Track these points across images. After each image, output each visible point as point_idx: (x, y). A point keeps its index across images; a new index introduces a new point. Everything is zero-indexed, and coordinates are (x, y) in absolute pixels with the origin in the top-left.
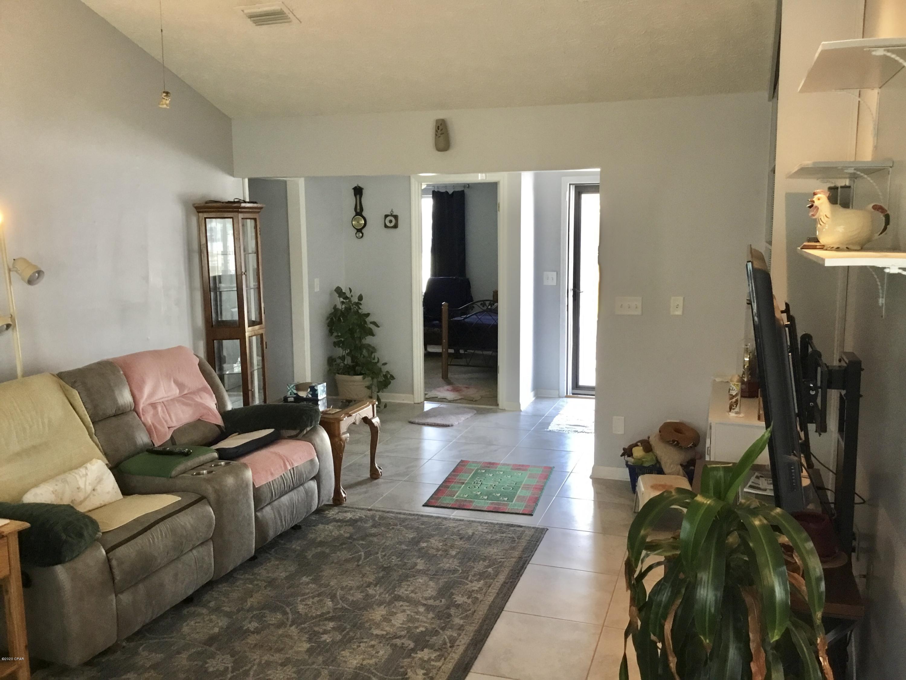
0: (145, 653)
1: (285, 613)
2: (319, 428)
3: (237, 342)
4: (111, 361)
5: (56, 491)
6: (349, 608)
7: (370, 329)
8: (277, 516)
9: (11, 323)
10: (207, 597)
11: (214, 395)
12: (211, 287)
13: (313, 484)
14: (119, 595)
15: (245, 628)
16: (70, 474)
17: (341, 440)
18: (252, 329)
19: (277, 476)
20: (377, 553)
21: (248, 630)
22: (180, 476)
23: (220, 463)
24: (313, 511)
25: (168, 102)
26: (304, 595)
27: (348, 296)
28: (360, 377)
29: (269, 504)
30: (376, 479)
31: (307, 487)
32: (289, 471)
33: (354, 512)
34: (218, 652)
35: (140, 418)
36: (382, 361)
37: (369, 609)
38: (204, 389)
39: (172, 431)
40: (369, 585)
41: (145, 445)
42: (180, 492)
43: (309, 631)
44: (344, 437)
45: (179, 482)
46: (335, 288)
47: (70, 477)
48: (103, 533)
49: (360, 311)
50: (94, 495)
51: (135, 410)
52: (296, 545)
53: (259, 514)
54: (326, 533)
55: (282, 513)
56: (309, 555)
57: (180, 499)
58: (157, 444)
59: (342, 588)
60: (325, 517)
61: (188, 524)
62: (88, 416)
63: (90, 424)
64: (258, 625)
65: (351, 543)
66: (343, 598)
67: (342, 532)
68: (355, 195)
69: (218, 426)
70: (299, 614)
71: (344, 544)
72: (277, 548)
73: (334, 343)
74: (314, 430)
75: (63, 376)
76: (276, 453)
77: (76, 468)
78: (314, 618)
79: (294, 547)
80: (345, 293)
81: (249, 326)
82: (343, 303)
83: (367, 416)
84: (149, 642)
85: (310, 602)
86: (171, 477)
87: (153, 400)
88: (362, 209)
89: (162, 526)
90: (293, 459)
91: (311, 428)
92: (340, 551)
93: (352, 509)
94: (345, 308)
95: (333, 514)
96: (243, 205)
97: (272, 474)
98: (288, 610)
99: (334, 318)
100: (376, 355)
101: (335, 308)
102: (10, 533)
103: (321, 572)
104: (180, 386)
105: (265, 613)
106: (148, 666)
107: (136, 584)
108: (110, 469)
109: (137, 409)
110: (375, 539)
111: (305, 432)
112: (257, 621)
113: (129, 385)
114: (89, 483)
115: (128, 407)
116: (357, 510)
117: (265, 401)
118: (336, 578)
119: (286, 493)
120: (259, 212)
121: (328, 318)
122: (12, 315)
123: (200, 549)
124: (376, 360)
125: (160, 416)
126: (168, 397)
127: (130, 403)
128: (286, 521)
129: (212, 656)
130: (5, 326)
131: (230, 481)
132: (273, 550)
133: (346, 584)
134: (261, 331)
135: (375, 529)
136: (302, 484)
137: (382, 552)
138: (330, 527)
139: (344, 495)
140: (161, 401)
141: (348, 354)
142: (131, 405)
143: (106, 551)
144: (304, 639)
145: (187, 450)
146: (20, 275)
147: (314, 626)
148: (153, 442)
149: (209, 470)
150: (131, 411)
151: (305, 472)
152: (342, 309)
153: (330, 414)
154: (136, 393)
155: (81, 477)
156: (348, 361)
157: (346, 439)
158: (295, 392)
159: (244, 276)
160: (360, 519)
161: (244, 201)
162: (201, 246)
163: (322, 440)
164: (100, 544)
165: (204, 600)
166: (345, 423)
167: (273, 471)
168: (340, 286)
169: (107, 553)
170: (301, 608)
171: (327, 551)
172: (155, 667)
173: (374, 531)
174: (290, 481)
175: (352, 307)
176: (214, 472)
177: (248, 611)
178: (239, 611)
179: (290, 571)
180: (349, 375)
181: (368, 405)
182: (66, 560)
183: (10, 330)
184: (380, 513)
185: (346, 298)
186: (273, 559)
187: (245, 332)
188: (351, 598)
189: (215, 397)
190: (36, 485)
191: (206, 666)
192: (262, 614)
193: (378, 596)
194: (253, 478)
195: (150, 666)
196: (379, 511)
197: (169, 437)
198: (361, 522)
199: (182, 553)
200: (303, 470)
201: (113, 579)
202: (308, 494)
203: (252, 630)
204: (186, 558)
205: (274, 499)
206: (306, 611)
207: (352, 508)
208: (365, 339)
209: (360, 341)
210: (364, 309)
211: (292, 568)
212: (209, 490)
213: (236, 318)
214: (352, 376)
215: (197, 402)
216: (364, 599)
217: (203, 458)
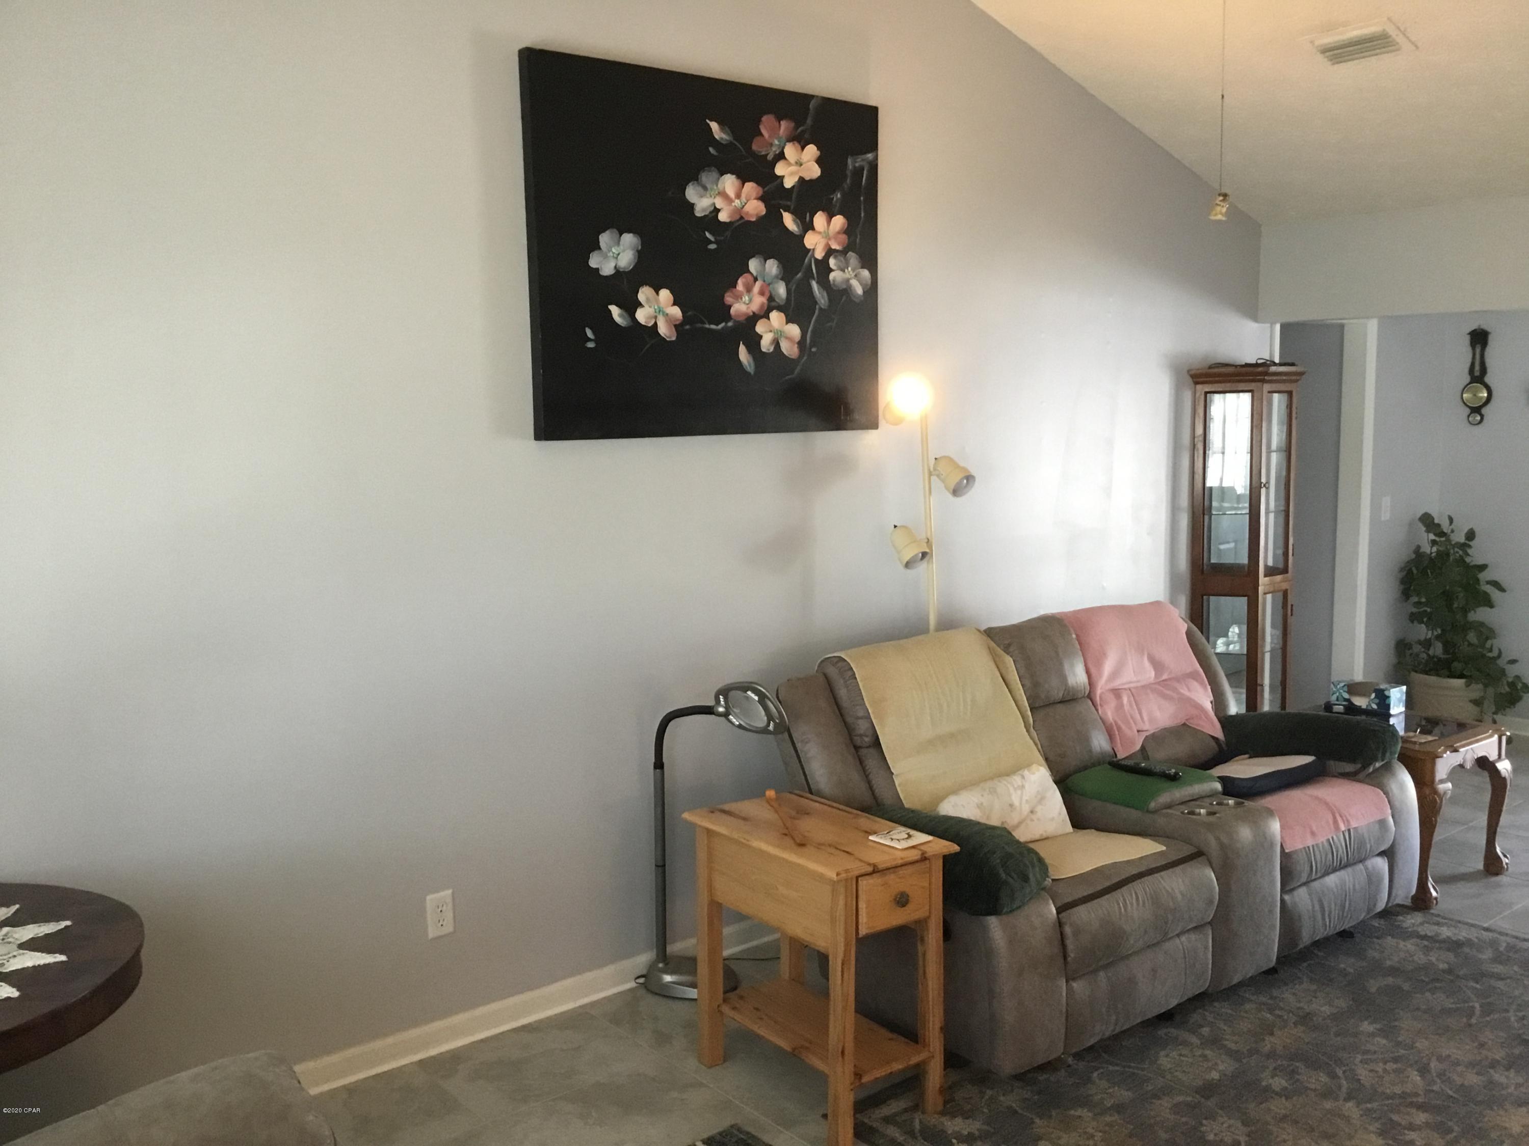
0: (1104, 1084)
1: (1333, 1076)
2: (1397, 767)
3: (1244, 600)
4: (1058, 616)
5: (982, 804)
6: (1455, 1095)
7: (1486, 593)
8: (1317, 907)
9: (927, 550)
10: (1195, 1017)
11: (1209, 687)
12: (1205, 507)
13: (1382, 864)
14: (1071, 982)
15: (1264, 1084)
16: (999, 781)
17: (1435, 792)
18: (1270, 580)
19: (1322, 839)
20: (1507, 1011)
21: (1267, 1089)
22: (1165, 811)
23: (1225, 802)
24: (1376, 912)
25: (1224, 210)
26: (1367, 1052)
27: (1445, 531)
28: (1459, 683)
29: (1304, 884)
30: (1497, 874)
31: (1370, 866)
32: (1341, 833)
33: (1455, 927)
34: (1220, 1112)
35: (1097, 710)
36: (1507, 656)
37: (1495, 1108)
38: (1193, 675)
39: (1144, 736)
40: (1494, 1064)
41: (1103, 754)
42: (1161, 836)
43: (1380, 1118)
44: (1441, 787)
45: (1161, 821)
46: (1419, 514)
47: (1002, 786)
48: (1053, 880)
49: (1468, 560)
50: (1032, 820)
51: (1090, 697)
52: (1347, 964)
53: (1286, 897)
54: (1402, 955)
55: (1326, 904)
56: (1373, 985)
57: (1164, 848)
58: (1121, 755)
59: (1440, 1059)
60: (1399, 927)
61: (1177, 891)
62: (1025, 699)
63: (1027, 711)
64: (1286, 1085)
65: (1452, 981)
66: (1441, 1075)
67: (1433, 959)
68: (1473, 344)
69: (1215, 739)
70: (1360, 1083)
71: (1437, 980)
72: (1312, 962)
73: (1412, 614)
74: (1388, 768)
75: (991, 633)
76: (1317, 798)
77: (1008, 774)
78: (1389, 1097)
79: (1342, 966)
80: (1439, 525)
81: (1265, 576)
82: (1434, 543)
83: (1488, 756)
84: (1107, 1068)
85: (1380, 1068)
86: (1148, 811)
87: (1117, 684)
88: (1484, 370)
89: (1138, 887)
90: (1350, 815)
91: (1383, 763)
92: (1433, 991)
93: (1451, 922)
94: (1438, 552)
95: (1413, 924)
96: (1273, 369)
97: (1313, 834)
98: (1339, 1072)
99: (1414, 569)
100: (1496, 643)
101: (1417, 551)
102: (934, 855)
103: (1395, 1020)
104: (1157, 665)
105: (1297, 1067)
106: (1109, 1105)
107: (1095, 971)
108: (1056, 782)
109: (1092, 694)
110: (1500, 984)
111: (1371, 769)
112: (1286, 1078)
113: (1083, 655)
114: (1027, 800)
115: (1081, 691)
116: (1459, 925)
117: (1283, 706)
118: (1426, 1038)
119: (1335, 870)
120: (1297, 381)
121: (1401, 570)
122: (928, 539)
123: (1193, 936)
124: (1495, 653)
125: (1126, 711)
126: (1138, 681)
127: (1084, 685)
128: (1332, 918)
129: (1212, 1116)
130: (920, 555)
131: (1245, 833)
132: (1305, 964)
133: (1448, 1052)
134: (1285, 586)
135: (1501, 967)
136: (1361, 861)
137: (1519, 1010)
138: (1409, 946)
139: (1434, 894)
140: (1126, 686)
141: (1438, 637)
142: (1084, 688)
143: (1056, 909)
144: (1371, 1128)
145: (1173, 771)
146: (943, 481)
147: (1391, 1112)
148: (1114, 751)
149: (1209, 810)
150: (1084, 697)
151: (1370, 840)
152: (1431, 553)
153: (1415, 743)
154: (1093, 671)
155: (1015, 789)
156: (1438, 649)
157: (1445, 793)
158: (1346, 696)
159: (1263, 491)
160: (1469, 943)
161: (1270, 361)
162: (1194, 438)
163: (1402, 787)
164: (1048, 897)
165: (1192, 1021)
166: (1445, 764)
167: (1314, 828)
168: (1430, 512)
169: (1058, 913)
170: (1363, 1073)
171: (1406, 986)
172: (1119, 1108)
173: (1498, 969)
174: (1343, 852)
175: (1452, 551)
176: (1217, 815)
177: (1268, 1056)
178: (1252, 1052)
179: (1337, 1007)
180: (1438, 675)
181: (1491, 736)
182: (1004, 911)
183: (925, 562)
184: (1508, 939)
185: (1442, 534)
186: (1305, 979)
187: (1258, 586)
188: (1458, 1080)
189: (1210, 690)
190: (955, 791)
191: (1202, 1129)
192: (1291, 1068)
193: (1513, 1088)
194: (1281, 836)
195: (1112, 1106)
196: (1507, 935)
197: (1138, 747)
198: (1471, 949)
199: (1166, 938)
200: (1366, 835)
201: (1065, 957)
202: (1372, 879)
203: (1277, 1089)
204: (1167, 945)
205: (1313, 878)
206: (1374, 1082)
207: (1452, 920)
208: (1475, 612)
209: (1466, 616)
210: (1476, 556)
211: (1342, 1003)
212: (1212, 844)
213: (1244, 559)
214: (1444, 677)
215: (1183, 695)
216: (1485, 1088)
217: (1198, 789)
